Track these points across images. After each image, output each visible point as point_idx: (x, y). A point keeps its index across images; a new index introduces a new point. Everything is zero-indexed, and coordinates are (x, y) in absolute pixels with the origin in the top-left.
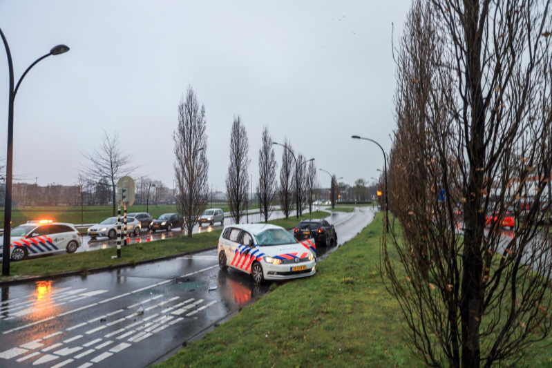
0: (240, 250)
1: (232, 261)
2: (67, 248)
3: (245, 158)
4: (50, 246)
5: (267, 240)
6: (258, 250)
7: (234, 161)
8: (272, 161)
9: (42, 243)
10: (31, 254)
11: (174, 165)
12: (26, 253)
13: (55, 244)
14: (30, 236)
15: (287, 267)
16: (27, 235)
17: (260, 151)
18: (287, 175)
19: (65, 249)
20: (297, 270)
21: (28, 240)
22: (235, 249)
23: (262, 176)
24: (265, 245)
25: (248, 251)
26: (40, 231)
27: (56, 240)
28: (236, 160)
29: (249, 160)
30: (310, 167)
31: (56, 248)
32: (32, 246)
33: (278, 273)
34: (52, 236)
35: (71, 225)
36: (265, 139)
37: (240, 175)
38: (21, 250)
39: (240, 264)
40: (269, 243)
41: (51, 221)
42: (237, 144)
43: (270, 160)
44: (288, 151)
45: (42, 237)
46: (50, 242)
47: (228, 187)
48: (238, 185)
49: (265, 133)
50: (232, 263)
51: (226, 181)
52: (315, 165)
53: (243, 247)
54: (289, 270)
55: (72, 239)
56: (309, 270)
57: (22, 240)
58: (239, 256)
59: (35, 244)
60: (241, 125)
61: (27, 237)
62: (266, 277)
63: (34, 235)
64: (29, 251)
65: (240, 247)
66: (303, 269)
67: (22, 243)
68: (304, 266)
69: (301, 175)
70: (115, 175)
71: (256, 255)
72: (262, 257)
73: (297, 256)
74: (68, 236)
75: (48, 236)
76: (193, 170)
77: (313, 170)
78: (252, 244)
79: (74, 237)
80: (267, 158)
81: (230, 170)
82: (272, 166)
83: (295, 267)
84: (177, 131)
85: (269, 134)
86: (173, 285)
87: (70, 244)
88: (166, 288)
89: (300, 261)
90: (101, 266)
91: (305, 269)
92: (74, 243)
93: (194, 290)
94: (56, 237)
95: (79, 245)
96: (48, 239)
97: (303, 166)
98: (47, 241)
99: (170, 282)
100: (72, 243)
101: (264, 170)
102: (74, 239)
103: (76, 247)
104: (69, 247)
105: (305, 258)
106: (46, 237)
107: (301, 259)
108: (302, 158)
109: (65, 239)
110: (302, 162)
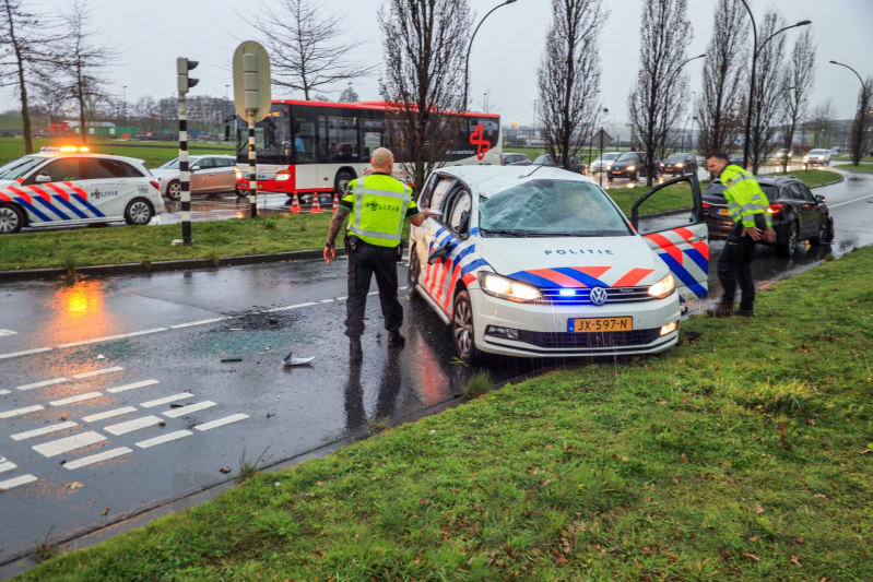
1: (425, 277)
2: (127, 215)
4: (82, 208)
5: (513, 217)
6: (473, 249)
7: (562, 15)
8: (680, 19)
9: (62, 198)
10: (38, 223)
12: (24, 221)
13: (94, 202)
14: (31, 181)
15: (554, 317)
16: (25, 177)
19: (122, 217)
20: (593, 329)
21: (25, 189)
22: (429, 241)
23: (646, 65)
24: (503, 234)
25: (451, 248)
26: (56, 171)
27: (97, 194)
28: (569, 14)
29: (603, 11)
30: (798, 49)
31: (99, 214)
32: (36, 204)
33: (523, 335)
34: (86, 185)
35: (137, 163)
38: (10, 211)
39: (435, 290)
40: (518, 226)
41: (85, 149)
43: (671, 19)
45: (60, 185)
46: (81, 197)
50: (425, 283)
52: (813, 43)
53: (445, 234)
55: (137, 194)
56: (648, 335)
57: (11, 188)
59: (43, 200)
61: (24, 183)
62: (482, 342)
63: (39, 178)
64: (31, 215)
65: (438, 234)
66: (617, 328)
67: (12, 195)
70: (308, 64)
71: (464, 263)
72: (474, 273)
73: (602, 278)
74: (129, 187)
75: (77, 183)
76: (428, 32)
77: (804, 55)
78: (464, 228)
79: (143, 189)
80: (665, 15)
82: (676, 36)
83: (586, 320)
86: (203, 336)
87: (133, 207)
88: (172, 343)
89: (609, 297)
90: (123, 261)
91: (629, 328)
92: (143, 204)
93: (239, 360)
94: (95, 187)
95: (157, 210)
96: (76, 189)
97: (775, 42)
98: (74, 195)
99: (212, 323)
100: (138, 204)
101: (655, 46)
102: (142, 195)
103: (147, 213)
104: (132, 212)
105: (635, 290)
106: (70, 185)
107: (618, 291)
108: (774, 20)
109: (120, 194)
110: (775, 31)
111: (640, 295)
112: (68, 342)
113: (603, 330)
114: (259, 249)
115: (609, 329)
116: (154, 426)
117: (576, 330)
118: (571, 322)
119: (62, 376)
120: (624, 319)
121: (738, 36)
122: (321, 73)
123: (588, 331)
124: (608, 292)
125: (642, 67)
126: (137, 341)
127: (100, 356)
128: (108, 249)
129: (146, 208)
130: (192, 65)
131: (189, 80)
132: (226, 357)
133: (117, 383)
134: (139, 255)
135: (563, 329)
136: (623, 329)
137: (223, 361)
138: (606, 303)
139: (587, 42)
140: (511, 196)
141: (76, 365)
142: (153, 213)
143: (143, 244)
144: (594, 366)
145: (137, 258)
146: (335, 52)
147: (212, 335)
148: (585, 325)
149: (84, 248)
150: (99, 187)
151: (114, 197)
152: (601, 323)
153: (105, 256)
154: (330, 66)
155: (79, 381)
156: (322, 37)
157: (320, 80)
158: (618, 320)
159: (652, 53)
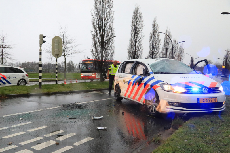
0: (132, 81)
1: (125, 92)
2: (18, 84)
3: (140, 34)
4: (5, 81)
6: (153, 78)
7: (133, 36)
8: (158, 39)
11: (91, 32)
13: (8, 80)
17: (151, 33)
18: (167, 51)
19: (16, 84)
20: (206, 102)
22: (128, 80)
23: (151, 50)
25: (142, 80)
27: (10, 78)
28: (135, 35)
29: (143, 35)
31: (10, 83)
34: (7, 75)
36: (154, 26)
37: (137, 45)
39: (132, 95)
42: (136, 25)
43: (156, 39)
44: (168, 37)
46: (4, 78)
47: (129, 53)
48: (135, 52)
49: (155, 21)
50: (125, 94)
51: (128, 49)
53: (136, 77)
54: (195, 102)
55: (22, 78)
56: (220, 104)
58: (131, 86)
60: (139, 12)
62: (164, 108)
65: (132, 77)
66: (213, 102)
68: (215, 99)
69: (175, 52)
70: (66, 50)
71: (150, 83)
72: (158, 85)
75: (3, 74)
76: (104, 36)
78: (146, 73)
79: (24, 76)
80: (154, 38)
81: (130, 41)
82: (158, 42)
83: (203, 99)
84: (94, 8)
85: (157, 22)
86: (57, 111)
87: (20, 81)
88: (47, 114)
89: (209, 91)
90: (20, 93)
91: (216, 102)
92: (23, 81)
93: (75, 118)
94: (9, 75)
95: (27, 82)
96: (3, 76)
97: (176, 46)
98: (2, 78)
99: (58, 108)
100: (22, 80)
101: (152, 45)
102: (23, 78)
103: (25, 83)
104: (20, 83)
105: (216, 89)
106: (1, 75)
107: (210, 89)
108: (175, 42)
109: (16, 78)
110: (176, 44)
111: (216, 90)
112: (6, 115)
113: (209, 102)
114: (62, 90)
115: (210, 102)
116: (54, 145)
117: (200, 103)
118: (198, 99)
119: (6, 126)
120: (215, 98)
121: (169, 44)
122: (69, 52)
123: (204, 102)
124: (208, 89)
125: (150, 50)
126: (33, 113)
127: (21, 119)
128: (15, 90)
129: (24, 82)
130: (44, 37)
131: (43, 41)
132: (70, 117)
133: (31, 128)
134: (25, 92)
135: (196, 102)
136: (215, 102)
137: (69, 119)
138: (208, 93)
139: (140, 42)
140: (158, 64)
141: (11, 122)
142: (26, 83)
143: (26, 89)
144: (207, 115)
145: (25, 93)
146: (73, 47)
147: (60, 111)
148: (203, 101)
149: (7, 90)
150: (10, 76)
151: (15, 78)
152: (208, 100)
153: (14, 92)
154: (71, 50)
155: (13, 128)
156: (69, 43)
157: (68, 54)
158: (213, 99)
159: (152, 47)
